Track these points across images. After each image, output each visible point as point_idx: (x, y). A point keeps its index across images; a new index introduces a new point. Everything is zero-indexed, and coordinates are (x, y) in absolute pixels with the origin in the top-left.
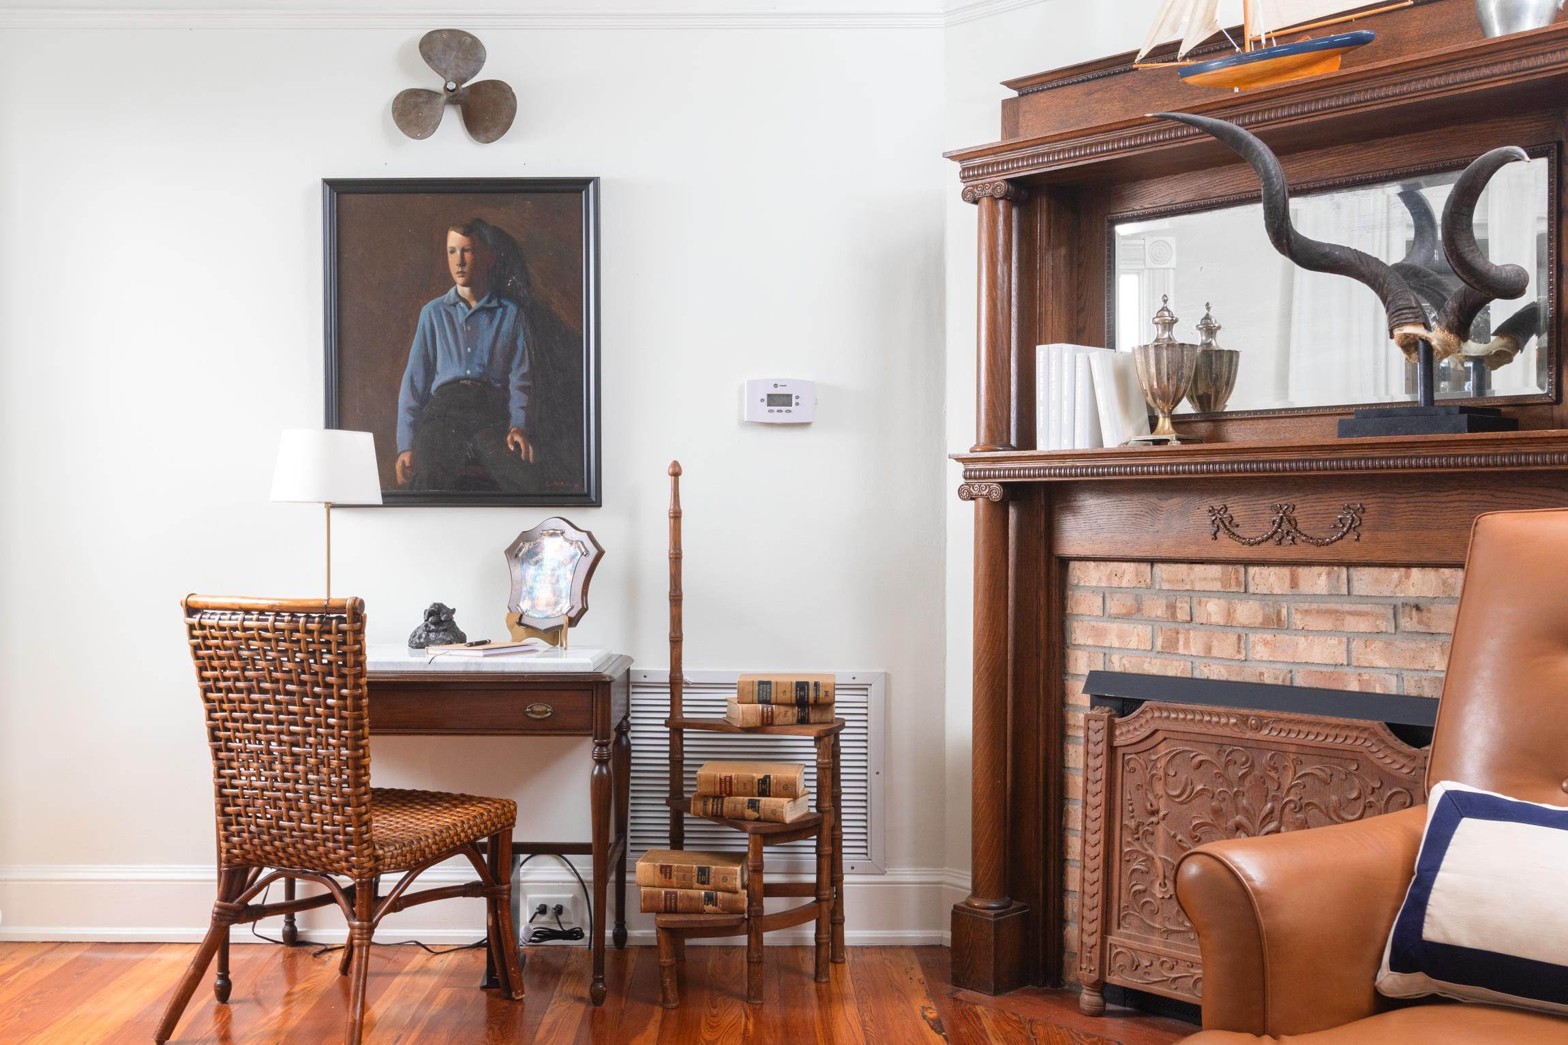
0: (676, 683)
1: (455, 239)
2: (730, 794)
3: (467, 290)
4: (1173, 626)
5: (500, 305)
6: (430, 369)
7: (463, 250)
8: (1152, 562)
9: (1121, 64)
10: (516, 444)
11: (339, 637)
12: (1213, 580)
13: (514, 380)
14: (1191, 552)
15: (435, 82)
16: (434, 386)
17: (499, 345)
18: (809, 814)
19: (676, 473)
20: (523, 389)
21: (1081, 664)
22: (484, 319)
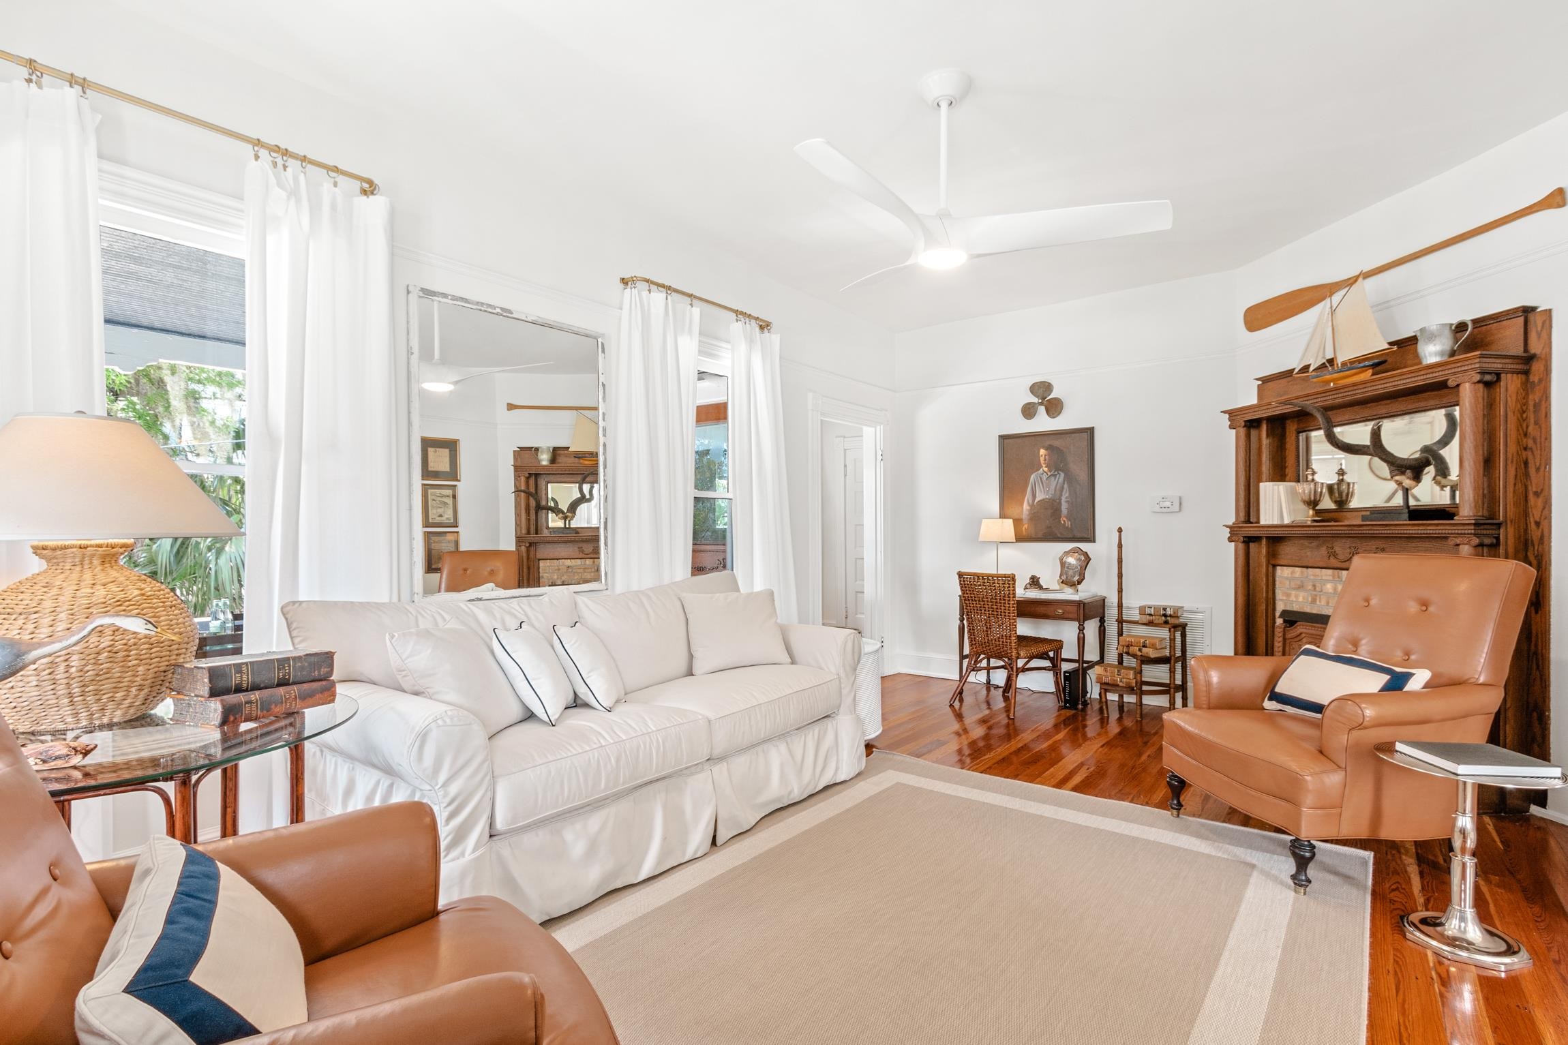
0: (1120, 606)
1: (1042, 452)
2: (1132, 646)
3: (1046, 469)
4: (1315, 593)
5: (1058, 473)
6: (1034, 496)
7: (1045, 456)
8: (1307, 567)
9: (1289, 373)
10: (1064, 521)
11: (1008, 585)
12: (1330, 575)
13: (1063, 499)
14: (1321, 564)
15: (1035, 400)
16: (1036, 501)
17: (1058, 487)
18: (1166, 656)
19: (1120, 530)
20: (1066, 502)
21: (1280, 607)
22: (1053, 478)
